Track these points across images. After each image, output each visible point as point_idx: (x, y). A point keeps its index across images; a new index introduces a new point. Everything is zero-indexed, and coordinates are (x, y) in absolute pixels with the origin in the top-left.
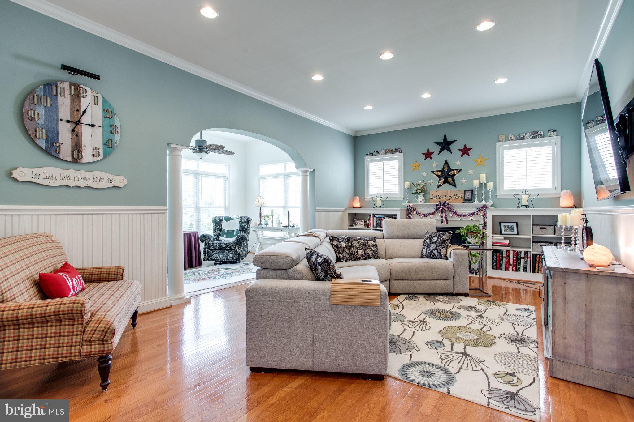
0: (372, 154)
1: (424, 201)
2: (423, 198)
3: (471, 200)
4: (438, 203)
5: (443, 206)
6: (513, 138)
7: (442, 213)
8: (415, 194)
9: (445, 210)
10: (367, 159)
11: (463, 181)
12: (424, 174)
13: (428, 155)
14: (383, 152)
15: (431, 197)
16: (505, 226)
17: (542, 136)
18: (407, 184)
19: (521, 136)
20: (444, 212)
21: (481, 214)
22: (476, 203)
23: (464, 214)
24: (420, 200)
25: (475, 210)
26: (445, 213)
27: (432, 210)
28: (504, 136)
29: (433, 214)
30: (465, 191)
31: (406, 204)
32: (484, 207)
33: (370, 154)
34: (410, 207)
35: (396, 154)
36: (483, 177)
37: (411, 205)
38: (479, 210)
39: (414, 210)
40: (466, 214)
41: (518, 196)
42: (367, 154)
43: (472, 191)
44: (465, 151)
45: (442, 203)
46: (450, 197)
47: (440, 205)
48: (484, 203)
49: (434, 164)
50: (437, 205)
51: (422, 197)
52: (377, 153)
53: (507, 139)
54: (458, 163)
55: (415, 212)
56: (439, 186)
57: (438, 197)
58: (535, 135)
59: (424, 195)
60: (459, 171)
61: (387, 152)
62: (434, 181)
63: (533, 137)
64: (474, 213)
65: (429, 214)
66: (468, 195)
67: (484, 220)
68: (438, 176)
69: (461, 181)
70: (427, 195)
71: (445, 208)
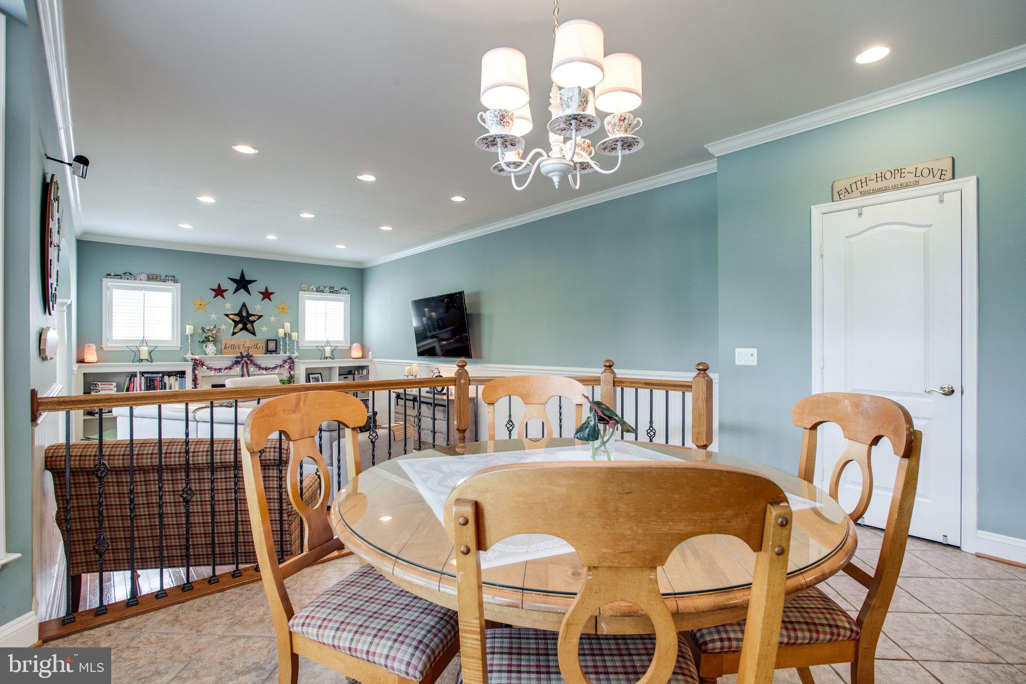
0: (119, 277)
1: (215, 352)
2: (215, 348)
3: (275, 351)
4: (239, 355)
5: (246, 359)
6: (315, 289)
7: (242, 367)
8: (203, 342)
9: (246, 363)
10: (108, 282)
11: (264, 329)
12: (213, 316)
13: (219, 292)
14: (144, 276)
15: (223, 346)
16: (313, 378)
17: (337, 292)
18: (189, 329)
19: (322, 288)
20: (245, 365)
21: (287, 367)
22: (282, 354)
23: (269, 366)
24: (212, 350)
25: (280, 362)
26: (247, 366)
27: (228, 363)
28: (306, 286)
29: (230, 368)
30: (268, 340)
31: (189, 356)
32: (290, 358)
33: (115, 275)
34: (195, 360)
35: (168, 283)
36: (287, 325)
37: (197, 357)
38: (285, 362)
39: (203, 365)
40: (272, 366)
41: (321, 348)
42: (108, 275)
43: (276, 340)
44: (267, 295)
45: (245, 354)
46: (249, 348)
47: (242, 357)
48: (288, 354)
49: (228, 306)
50: (237, 358)
51: (213, 347)
52: (128, 275)
53: (308, 290)
54: (258, 307)
55: (204, 367)
56: (234, 334)
57: (233, 346)
58: (333, 291)
59: (215, 344)
60: (260, 317)
61: (151, 278)
62: (227, 326)
63: (331, 292)
64: (281, 366)
65: (226, 368)
66: (272, 346)
67: (290, 373)
68: (233, 320)
69: (263, 329)
70: (218, 344)
71: (247, 361)
